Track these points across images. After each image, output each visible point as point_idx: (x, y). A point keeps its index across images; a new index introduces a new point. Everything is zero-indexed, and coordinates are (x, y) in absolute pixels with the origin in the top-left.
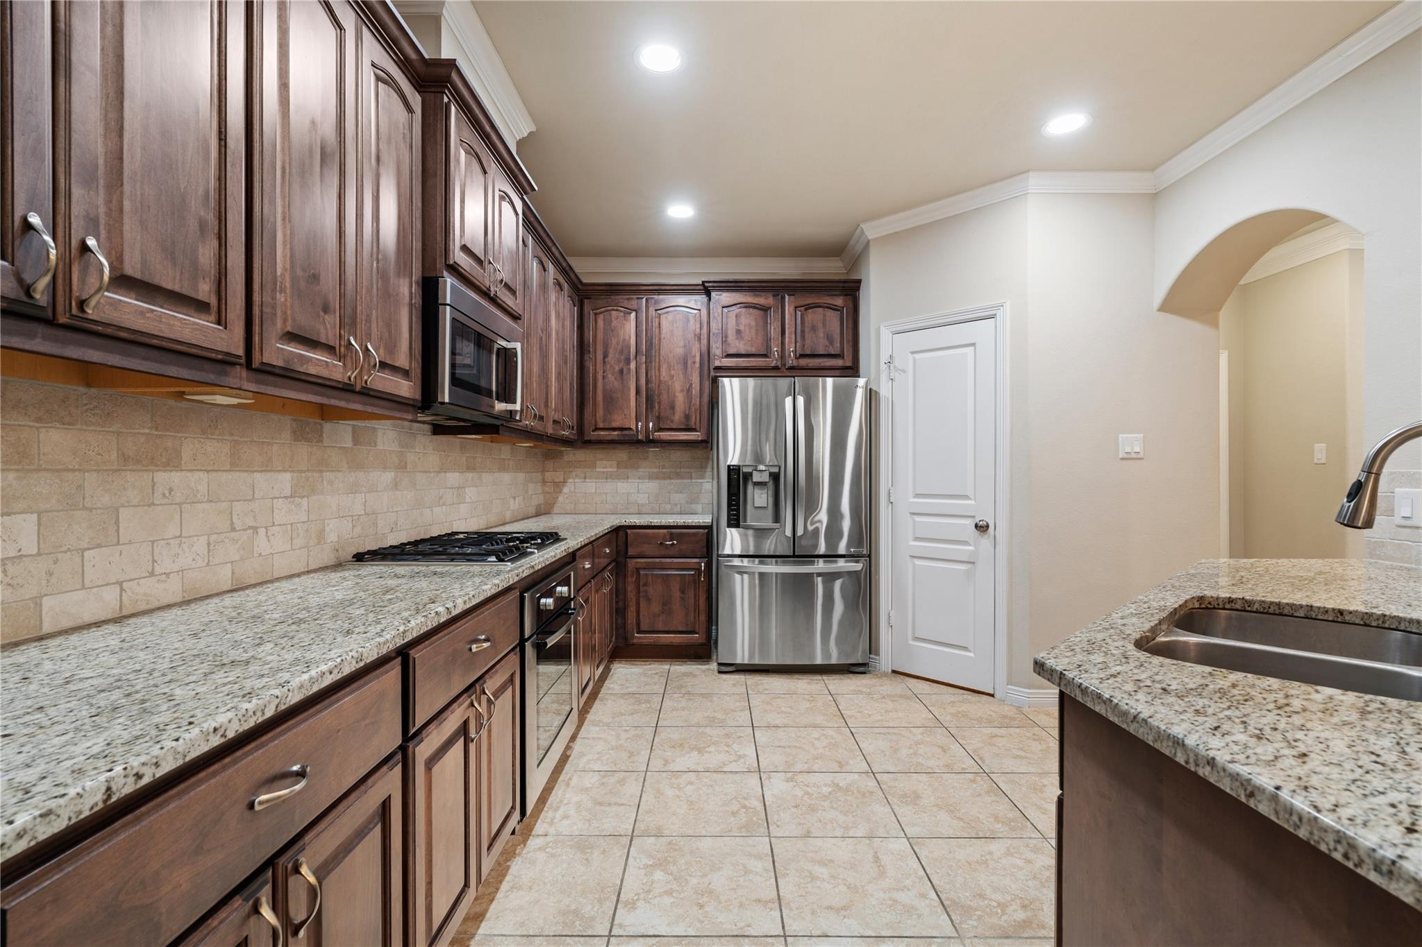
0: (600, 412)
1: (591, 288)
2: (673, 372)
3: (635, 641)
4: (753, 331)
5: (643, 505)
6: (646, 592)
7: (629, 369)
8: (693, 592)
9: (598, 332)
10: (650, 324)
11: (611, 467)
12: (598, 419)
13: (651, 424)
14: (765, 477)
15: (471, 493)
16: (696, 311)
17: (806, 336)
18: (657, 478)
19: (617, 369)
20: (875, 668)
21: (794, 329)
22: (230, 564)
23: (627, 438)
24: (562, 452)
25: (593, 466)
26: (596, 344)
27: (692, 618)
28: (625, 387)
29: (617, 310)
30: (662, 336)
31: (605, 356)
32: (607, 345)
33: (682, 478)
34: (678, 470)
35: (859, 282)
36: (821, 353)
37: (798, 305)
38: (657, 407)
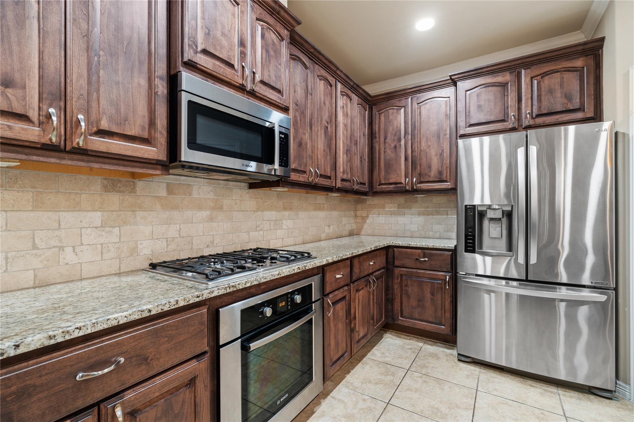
0: (383, 173)
1: (376, 98)
2: (429, 143)
3: (400, 322)
4: (492, 104)
5: (414, 232)
6: (407, 291)
7: (400, 145)
8: (440, 296)
9: (381, 125)
10: (413, 114)
11: (394, 208)
12: (381, 178)
13: (415, 179)
14: (498, 215)
15: (287, 224)
16: (447, 99)
17: (543, 99)
18: (424, 214)
19: (393, 145)
20: (624, 395)
21: (530, 96)
22: (33, 271)
23: (399, 189)
24: (365, 199)
25: (384, 207)
26: (380, 132)
27: (440, 314)
28: (398, 157)
29: (392, 109)
30: (422, 120)
31: (385, 138)
32: (386, 132)
33: (441, 215)
34: (438, 209)
35: (602, 39)
36: (559, 110)
37: (533, 75)
38: (419, 168)
